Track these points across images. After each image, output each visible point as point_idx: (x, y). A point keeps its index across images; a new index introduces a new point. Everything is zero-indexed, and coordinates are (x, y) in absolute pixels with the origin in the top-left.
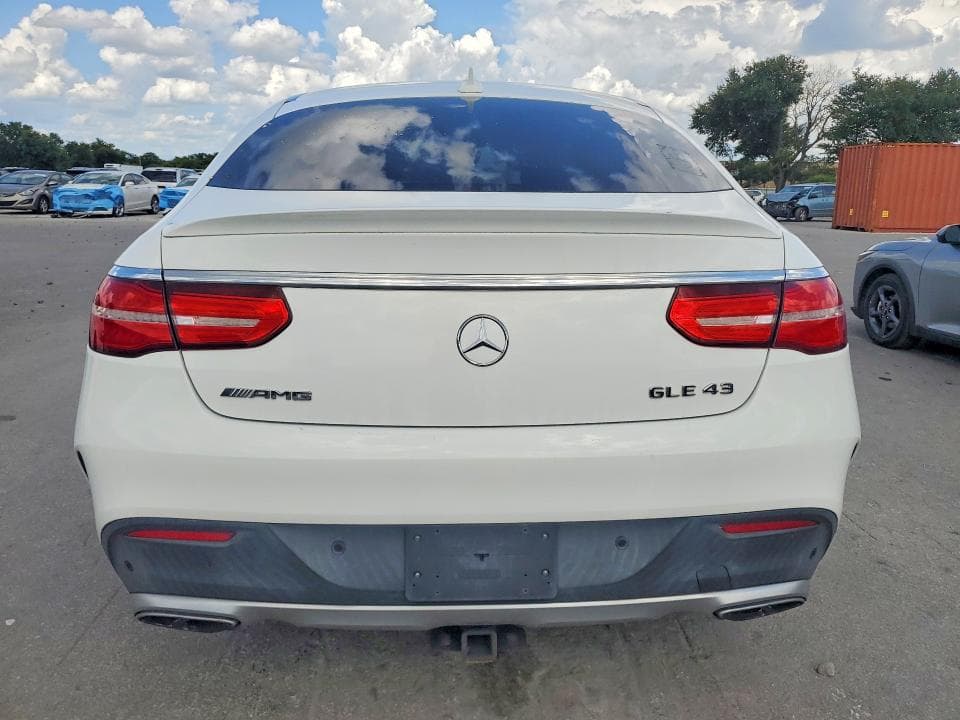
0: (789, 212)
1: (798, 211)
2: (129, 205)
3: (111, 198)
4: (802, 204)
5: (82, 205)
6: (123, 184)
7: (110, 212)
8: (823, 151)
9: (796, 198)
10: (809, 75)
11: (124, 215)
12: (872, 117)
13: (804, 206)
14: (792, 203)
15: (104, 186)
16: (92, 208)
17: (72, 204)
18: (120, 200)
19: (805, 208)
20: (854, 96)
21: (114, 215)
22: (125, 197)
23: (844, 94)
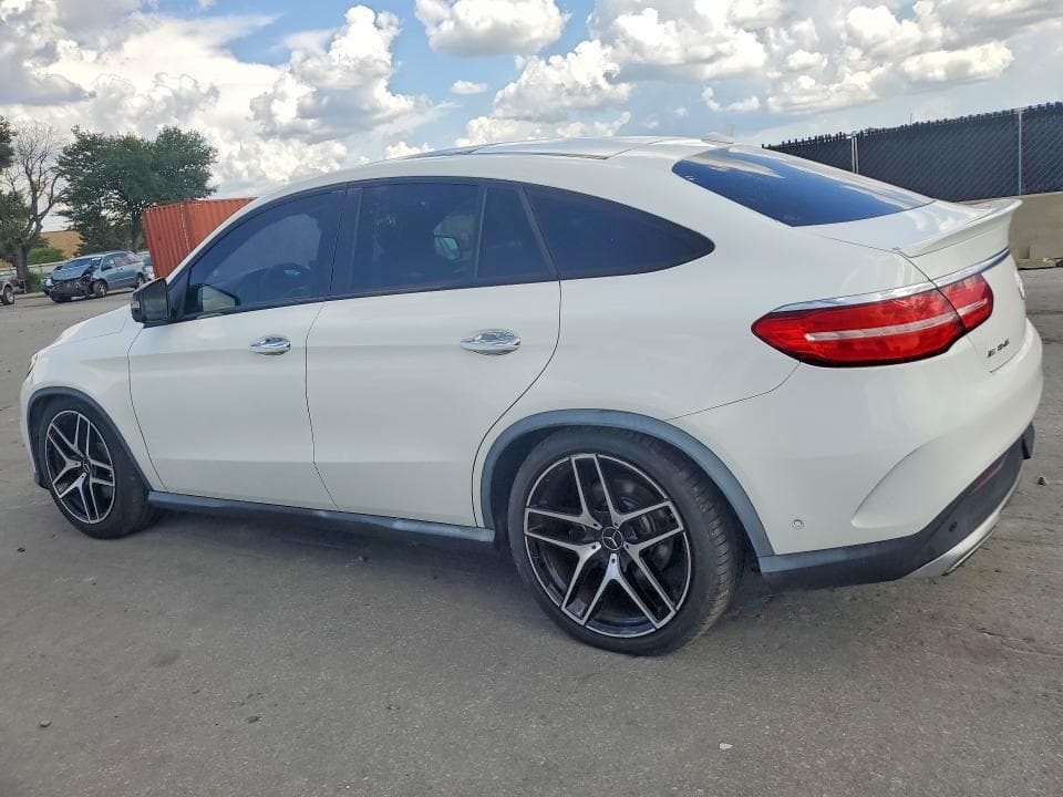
0: (85, 288)
1: (96, 286)
4: (98, 278)
8: (66, 219)
9: (89, 272)
10: (15, 134)
12: (111, 179)
13: (101, 280)
14: (85, 278)
19: (102, 281)
20: (81, 157)
23: (69, 154)
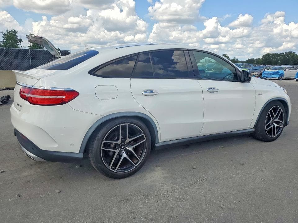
2: (285, 77)
3: (279, 74)
5: (269, 76)
6: (285, 70)
7: (277, 78)
11: (283, 80)
15: (277, 70)
16: (272, 77)
17: (267, 76)
18: (282, 75)
21: (278, 79)
22: (284, 74)
